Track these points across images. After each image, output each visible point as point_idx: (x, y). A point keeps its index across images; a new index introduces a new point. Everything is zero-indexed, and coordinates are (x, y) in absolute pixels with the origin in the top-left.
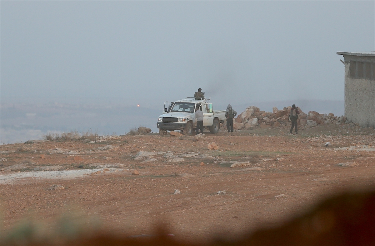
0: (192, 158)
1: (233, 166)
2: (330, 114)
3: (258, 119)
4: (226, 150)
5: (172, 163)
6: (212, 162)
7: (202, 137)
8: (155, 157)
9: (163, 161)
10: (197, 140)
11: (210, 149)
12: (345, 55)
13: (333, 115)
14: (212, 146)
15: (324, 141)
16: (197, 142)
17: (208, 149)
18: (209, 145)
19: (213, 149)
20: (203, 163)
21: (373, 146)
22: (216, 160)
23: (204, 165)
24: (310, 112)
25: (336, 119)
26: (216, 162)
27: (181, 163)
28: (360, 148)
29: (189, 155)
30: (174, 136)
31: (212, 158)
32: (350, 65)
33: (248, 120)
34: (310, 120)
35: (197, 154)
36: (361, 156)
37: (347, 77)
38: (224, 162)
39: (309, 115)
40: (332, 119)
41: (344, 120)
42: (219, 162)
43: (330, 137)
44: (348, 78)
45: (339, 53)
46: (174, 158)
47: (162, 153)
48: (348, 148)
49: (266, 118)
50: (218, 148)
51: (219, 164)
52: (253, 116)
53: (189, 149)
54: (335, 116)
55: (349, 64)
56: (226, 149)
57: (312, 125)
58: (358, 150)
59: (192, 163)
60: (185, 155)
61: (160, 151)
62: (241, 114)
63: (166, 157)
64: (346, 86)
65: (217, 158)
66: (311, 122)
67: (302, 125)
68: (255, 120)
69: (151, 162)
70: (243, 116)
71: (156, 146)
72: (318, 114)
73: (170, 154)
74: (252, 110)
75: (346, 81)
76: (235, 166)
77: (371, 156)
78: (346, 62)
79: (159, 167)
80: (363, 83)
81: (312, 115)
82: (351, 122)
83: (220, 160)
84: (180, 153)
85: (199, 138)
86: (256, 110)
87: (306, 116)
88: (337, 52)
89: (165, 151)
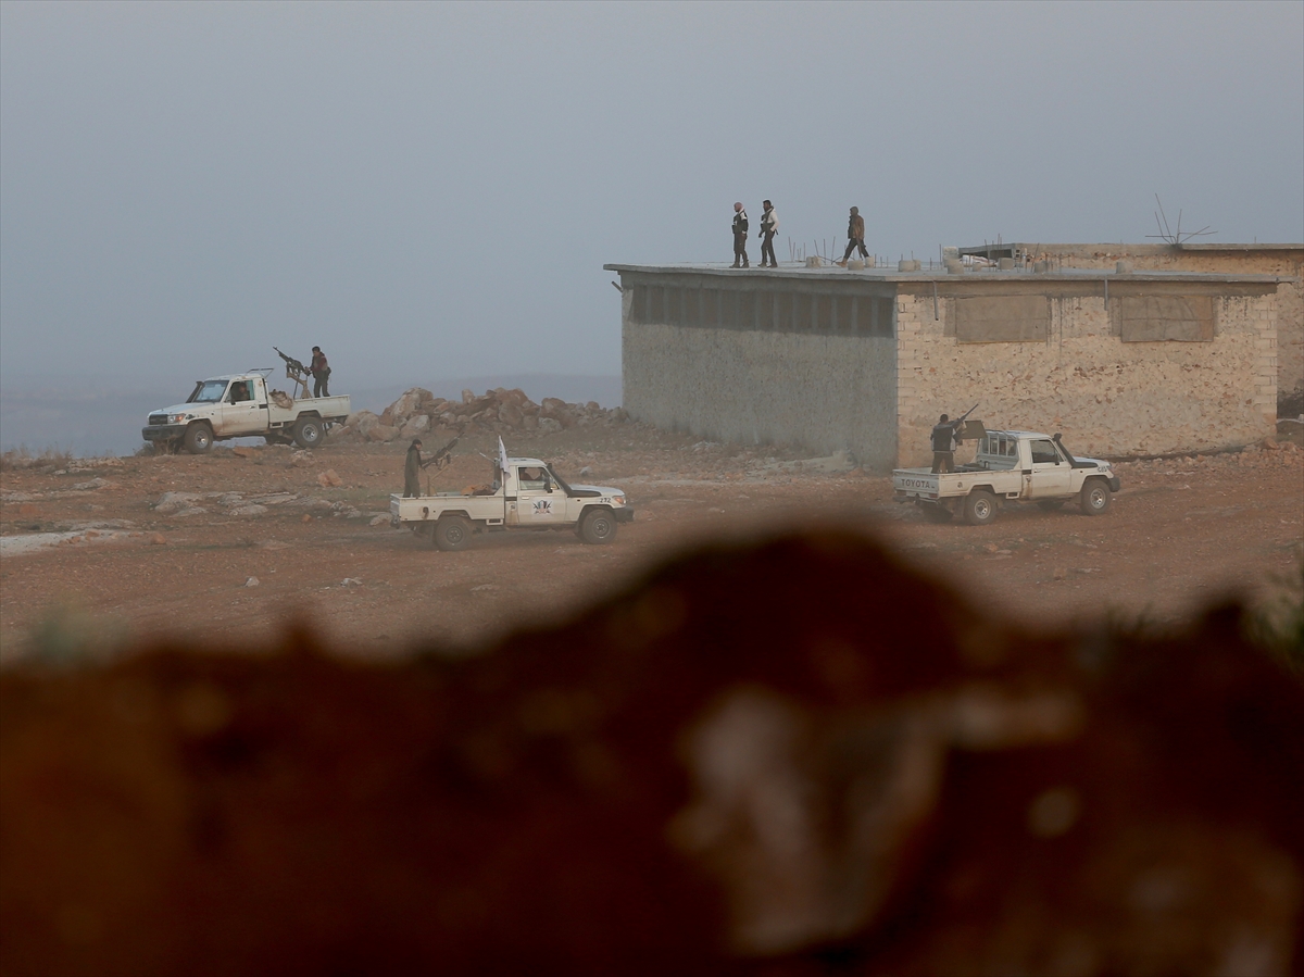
0: (284, 505)
1: (374, 521)
2: (590, 403)
3: (431, 418)
4: (360, 487)
5: (239, 518)
6: (329, 513)
7: (304, 458)
8: (200, 503)
9: (220, 514)
10: (294, 465)
11: (324, 485)
12: (623, 271)
13: (596, 405)
14: (328, 478)
15: (577, 464)
16: (295, 470)
17: (319, 486)
18: (321, 476)
19: (330, 484)
20: (308, 516)
21: (688, 475)
22: (337, 510)
23: (310, 520)
24: (546, 400)
25: (603, 414)
26: (336, 514)
27: (260, 517)
28: (659, 479)
29: (278, 499)
30: (244, 456)
31: (329, 504)
32: (634, 294)
33: (408, 419)
34: (544, 417)
35: (295, 497)
36: (662, 496)
37: (626, 319)
38: (356, 513)
39: (543, 407)
40: (596, 416)
41: (622, 417)
42: (345, 513)
43: (590, 454)
44: (630, 323)
45: (608, 267)
46: (242, 506)
47: (216, 495)
48: (631, 479)
49: (446, 415)
50: (341, 482)
51: (343, 518)
52: (419, 410)
53: (275, 486)
54: (601, 408)
55: (631, 291)
56: (359, 484)
57: (551, 429)
58: (654, 483)
59: (283, 518)
60: (268, 499)
61: (211, 490)
62: (392, 406)
63: (227, 503)
64: (626, 340)
65: (340, 505)
66: (548, 421)
67: (528, 429)
68: (424, 419)
69: (194, 516)
70: (397, 411)
71: (202, 479)
72: (562, 405)
73: (235, 497)
74: (415, 396)
75: (626, 328)
76: (381, 524)
77: (683, 497)
78: (625, 287)
79: (210, 526)
80: (663, 333)
81: (549, 406)
82: (637, 420)
83: (346, 509)
84: (256, 495)
85: (300, 460)
86: (425, 396)
87: (538, 409)
88: (605, 266)
89: (224, 491)
